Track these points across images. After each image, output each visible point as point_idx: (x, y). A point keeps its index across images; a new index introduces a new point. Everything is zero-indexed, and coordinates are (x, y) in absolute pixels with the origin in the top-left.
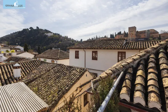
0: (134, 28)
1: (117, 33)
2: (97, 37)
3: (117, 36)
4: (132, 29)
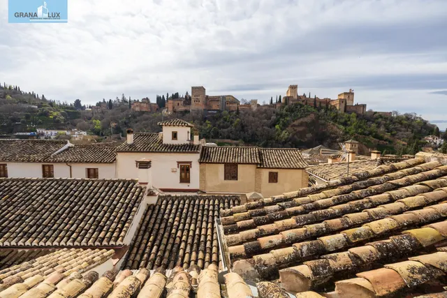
0: (202, 89)
1: (170, 96)
2: (123, 98)
3: (170, 101)
4: (199, 90)
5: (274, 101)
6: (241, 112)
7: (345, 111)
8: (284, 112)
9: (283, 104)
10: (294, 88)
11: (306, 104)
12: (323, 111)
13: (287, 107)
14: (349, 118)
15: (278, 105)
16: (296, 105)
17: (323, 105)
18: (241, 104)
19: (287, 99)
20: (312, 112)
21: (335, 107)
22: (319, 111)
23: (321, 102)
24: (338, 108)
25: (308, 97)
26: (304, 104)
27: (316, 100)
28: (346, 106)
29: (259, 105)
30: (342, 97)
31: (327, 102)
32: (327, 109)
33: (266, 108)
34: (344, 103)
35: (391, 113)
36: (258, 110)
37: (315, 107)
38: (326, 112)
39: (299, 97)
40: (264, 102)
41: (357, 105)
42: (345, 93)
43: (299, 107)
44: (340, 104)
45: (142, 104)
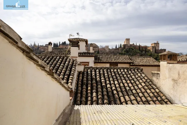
3: (61, 46)
5: (118, 47)
6: (100, 52)
7: (155, 52)
8: (123, 52)
9: (122, 48)
10: (128, 40)
11: (135, 48)
12: (144, 52)
13: (125, 50)
14: (158, 56)
15: (120, 49)
16: (129, 49)
17: (144, 49)
18: (100, 48)
19: (124, 45)
20: (138, 53)
21: (150, 50)
22: (142, 52)
23: (142, 47)
24: (151, 51)
25: (135, 45)
26: (134, 48)
27: (140, 46)
28: (156, 50)
29: (109, 49)
30: (153, 45)
31: (146, 47)
32: (146, 51)
33: (114, 50)
34: (155, 48)
35: (179, 54)
36: (110, 51)
37: (140, 50)
38: (145, 52)
39: (131, 45)
40: (112, 47)
41: (161, 50)
42: (155, 43)
43: (131, 49)
44: (152, 49)
45: (45, 47)
